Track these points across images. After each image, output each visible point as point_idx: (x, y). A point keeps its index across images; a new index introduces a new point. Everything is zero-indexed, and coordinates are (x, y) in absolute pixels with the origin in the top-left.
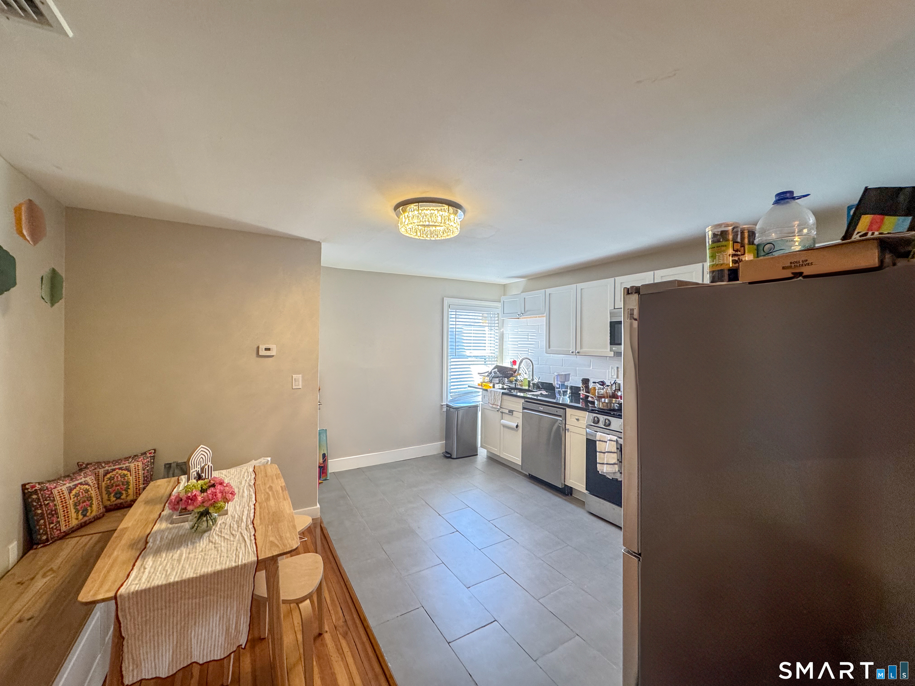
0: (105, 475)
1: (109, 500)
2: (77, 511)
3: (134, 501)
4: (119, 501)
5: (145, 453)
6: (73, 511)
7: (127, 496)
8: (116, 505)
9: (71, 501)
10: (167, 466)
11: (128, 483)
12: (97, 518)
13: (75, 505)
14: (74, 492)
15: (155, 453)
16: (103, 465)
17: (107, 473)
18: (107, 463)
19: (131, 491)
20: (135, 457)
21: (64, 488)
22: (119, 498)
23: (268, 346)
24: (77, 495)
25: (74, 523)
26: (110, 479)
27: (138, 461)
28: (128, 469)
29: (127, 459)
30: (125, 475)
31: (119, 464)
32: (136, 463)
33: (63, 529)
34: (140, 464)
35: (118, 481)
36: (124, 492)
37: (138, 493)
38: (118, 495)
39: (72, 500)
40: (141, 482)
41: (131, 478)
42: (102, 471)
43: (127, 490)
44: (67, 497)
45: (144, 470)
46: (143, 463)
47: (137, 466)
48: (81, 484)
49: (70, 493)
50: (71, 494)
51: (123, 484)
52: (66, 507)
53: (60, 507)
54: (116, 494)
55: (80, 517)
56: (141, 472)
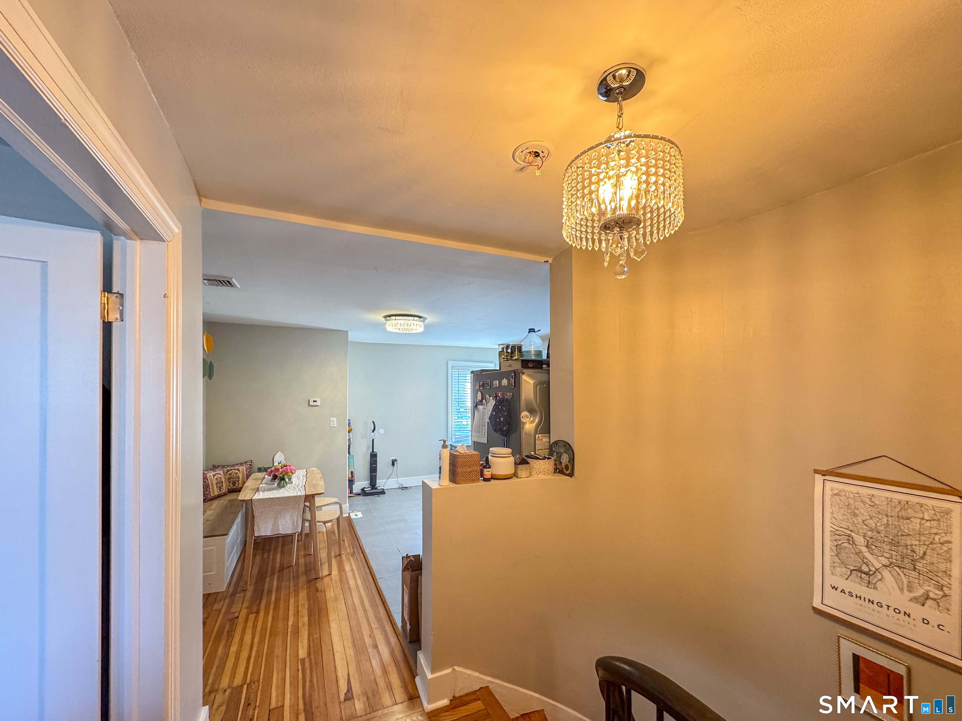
0: (227, 472)
1: (230, 486)
2: (217, 487)
3: (242, 488)
4: (234, 487)
5: (246, 462)
6: (215, 487)
7: (238, 485)
8: (233, 489)
9: (215, 481)
10: (259, 469)
11: (239, 477)
12: (225, 494)
13: (217, 484)
15: (251, 462)
16: (226, 467)
17: (228, 471)
18: (228, 466)
19: (240, 482)
20: (241, 464)
21: (211, 474)
22: (234, 485)
23: (315, 400)
24: (217, 479)
25: (216, 493)
26: (230, 474)
27: (243, 466)
28: (238, 470)
29: (237, 464)
30: (236, 473)
31: (234, 467)
32: (242, 467)
33: (212, 495)
34: (244, 467)
35: (233, 476)
36: (236, 482)
37: (244, 483)
38: (234, 483)
40: (245, 478)
41: (240, 475)
42: (225, 470)
43: (238, 481)
44: (213, 479)
45: (246, 471)
46: (246, 468)
47: (243, 468)
48: (218, 473)
49: (214, 477)
51: (236, 478)
52: (212, 484)
53: (210, 483)
54: (233, 483)
55: (219, 491)
56: (245, 472)
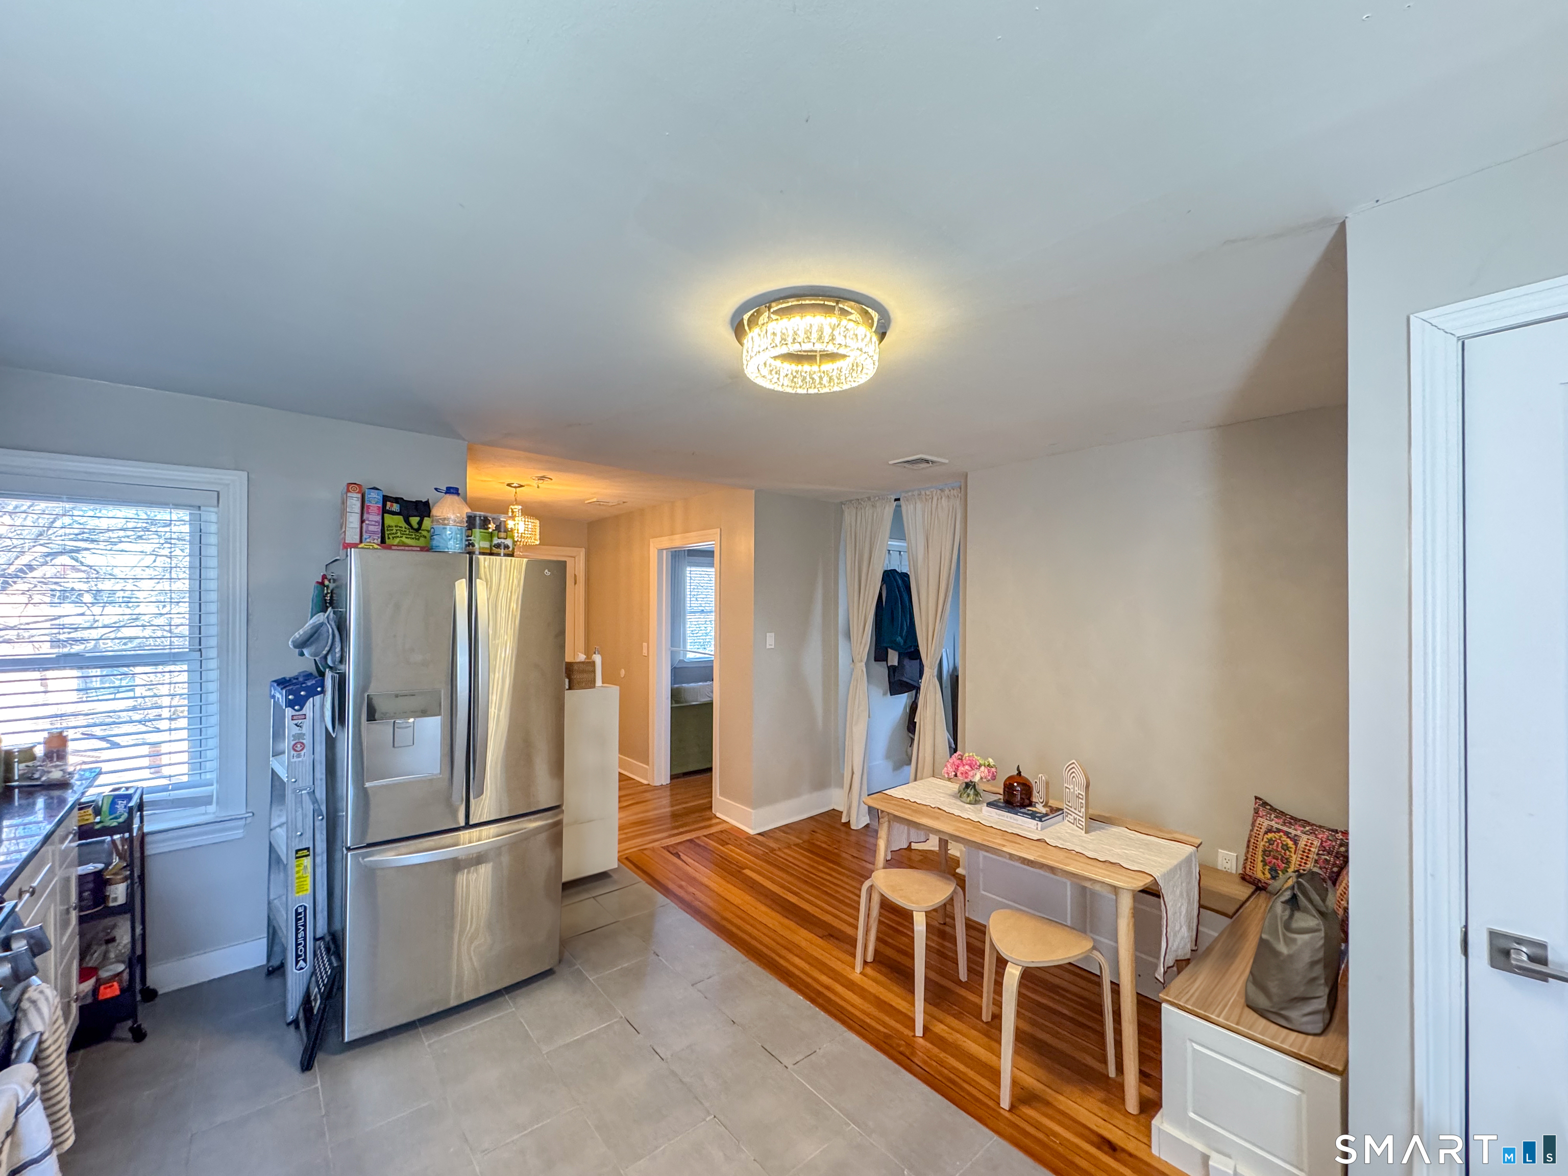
14: (1270, 835)
24: (1270, 842)
39: (1264, 843)
48: (1287, 834)
49: (1266, 833)
50: (1266, 836)
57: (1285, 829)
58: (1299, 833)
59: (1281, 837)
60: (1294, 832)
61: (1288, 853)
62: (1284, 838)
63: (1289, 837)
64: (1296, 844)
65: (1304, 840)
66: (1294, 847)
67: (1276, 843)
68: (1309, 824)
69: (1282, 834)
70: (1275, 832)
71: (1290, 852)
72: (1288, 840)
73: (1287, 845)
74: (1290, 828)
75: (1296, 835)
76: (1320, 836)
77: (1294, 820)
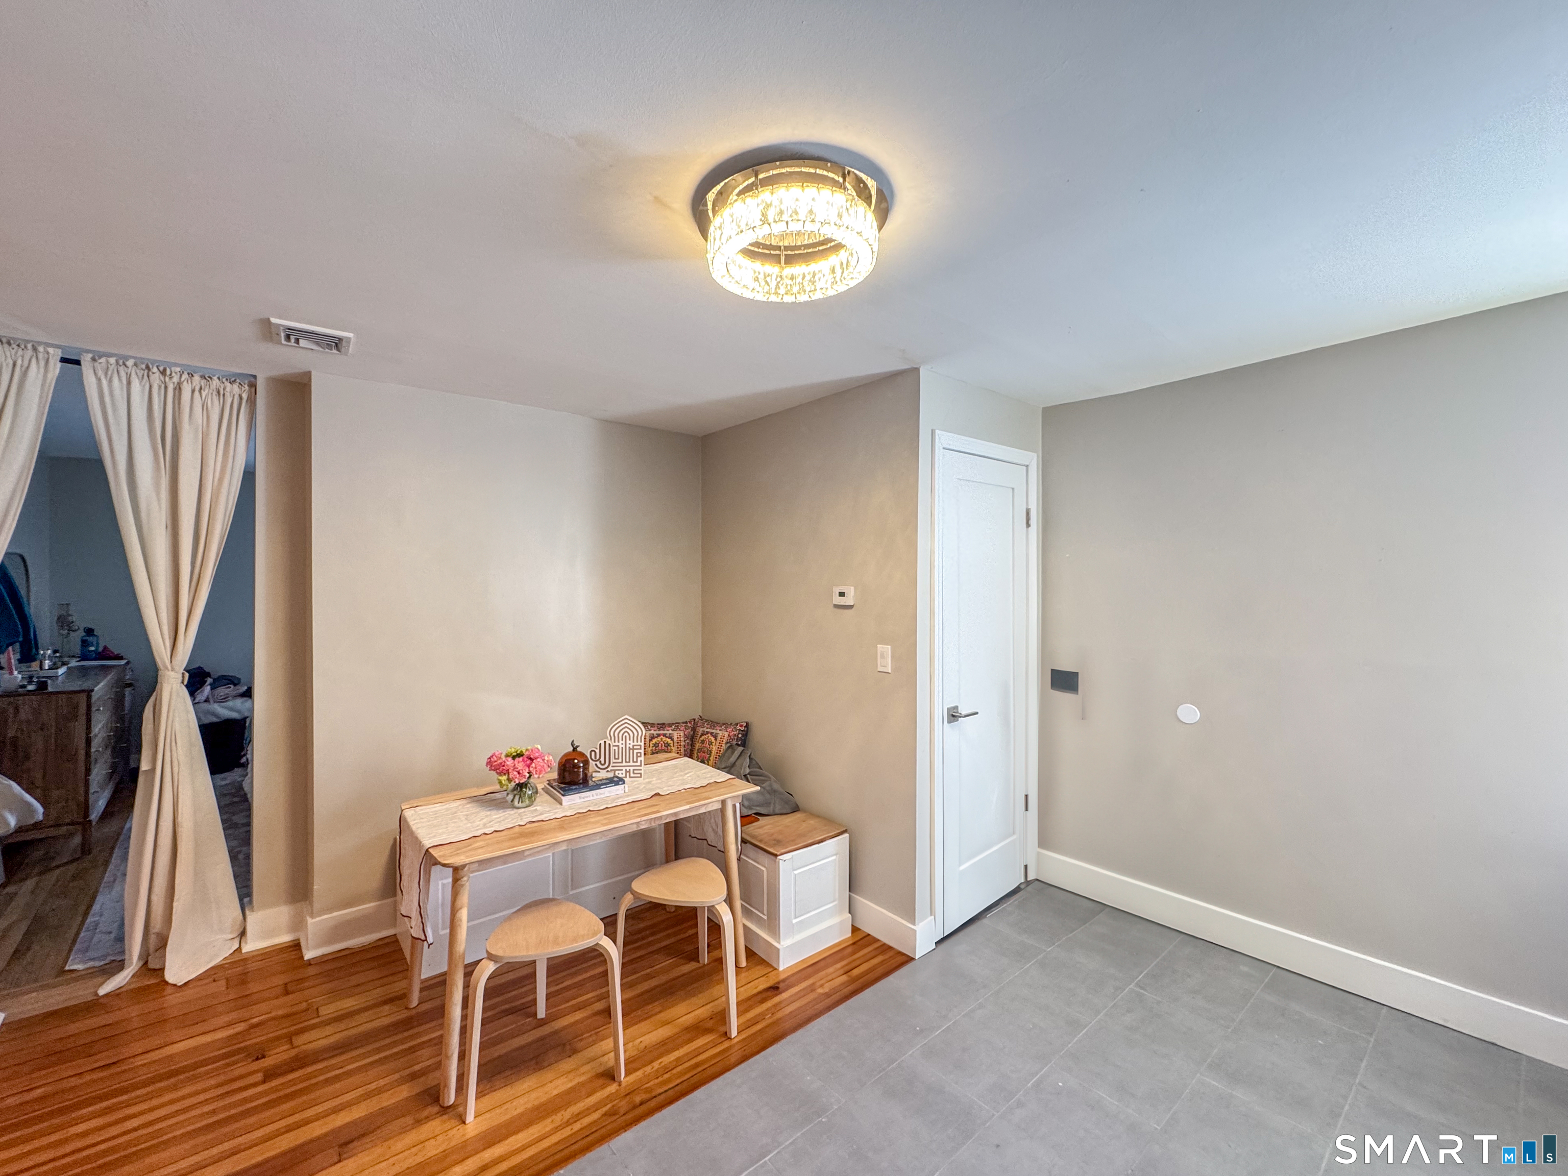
14: (654, 741)
15: (745, 727)
23: (842, 589)
39: (651, 748)
48: (664, 735)
49: (650, 740)
50: (651, 742)
57: (661, 732)
58: (671, 732)
59: (662, 739)
60: (668, 732)
61: (669, 748)
62: (664, 739)
63: (666, 737)
64: (672, 740)
65: (675, 735)
66: (672, 742)
67: (660, 745)
68: (673, 724)
69: (662, 737)
70: (657, 737)
71: (670, 746)
72: (667, 739)
73: (667, 743)
74: (664, 730)
75: (670, 734)
76: (682, 729)
77: (662, 726)
